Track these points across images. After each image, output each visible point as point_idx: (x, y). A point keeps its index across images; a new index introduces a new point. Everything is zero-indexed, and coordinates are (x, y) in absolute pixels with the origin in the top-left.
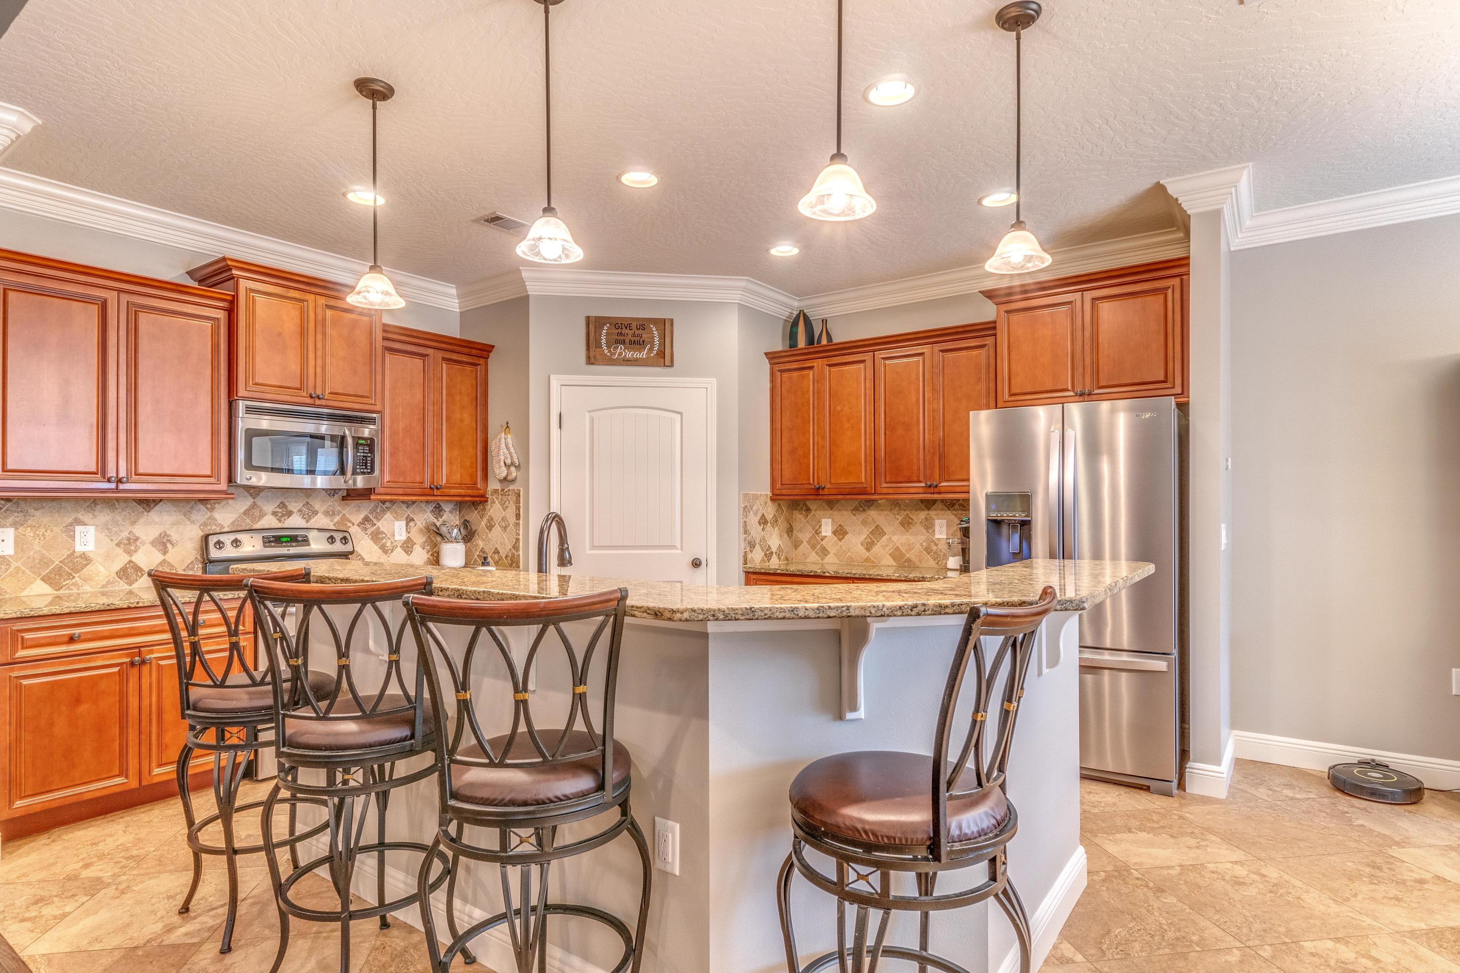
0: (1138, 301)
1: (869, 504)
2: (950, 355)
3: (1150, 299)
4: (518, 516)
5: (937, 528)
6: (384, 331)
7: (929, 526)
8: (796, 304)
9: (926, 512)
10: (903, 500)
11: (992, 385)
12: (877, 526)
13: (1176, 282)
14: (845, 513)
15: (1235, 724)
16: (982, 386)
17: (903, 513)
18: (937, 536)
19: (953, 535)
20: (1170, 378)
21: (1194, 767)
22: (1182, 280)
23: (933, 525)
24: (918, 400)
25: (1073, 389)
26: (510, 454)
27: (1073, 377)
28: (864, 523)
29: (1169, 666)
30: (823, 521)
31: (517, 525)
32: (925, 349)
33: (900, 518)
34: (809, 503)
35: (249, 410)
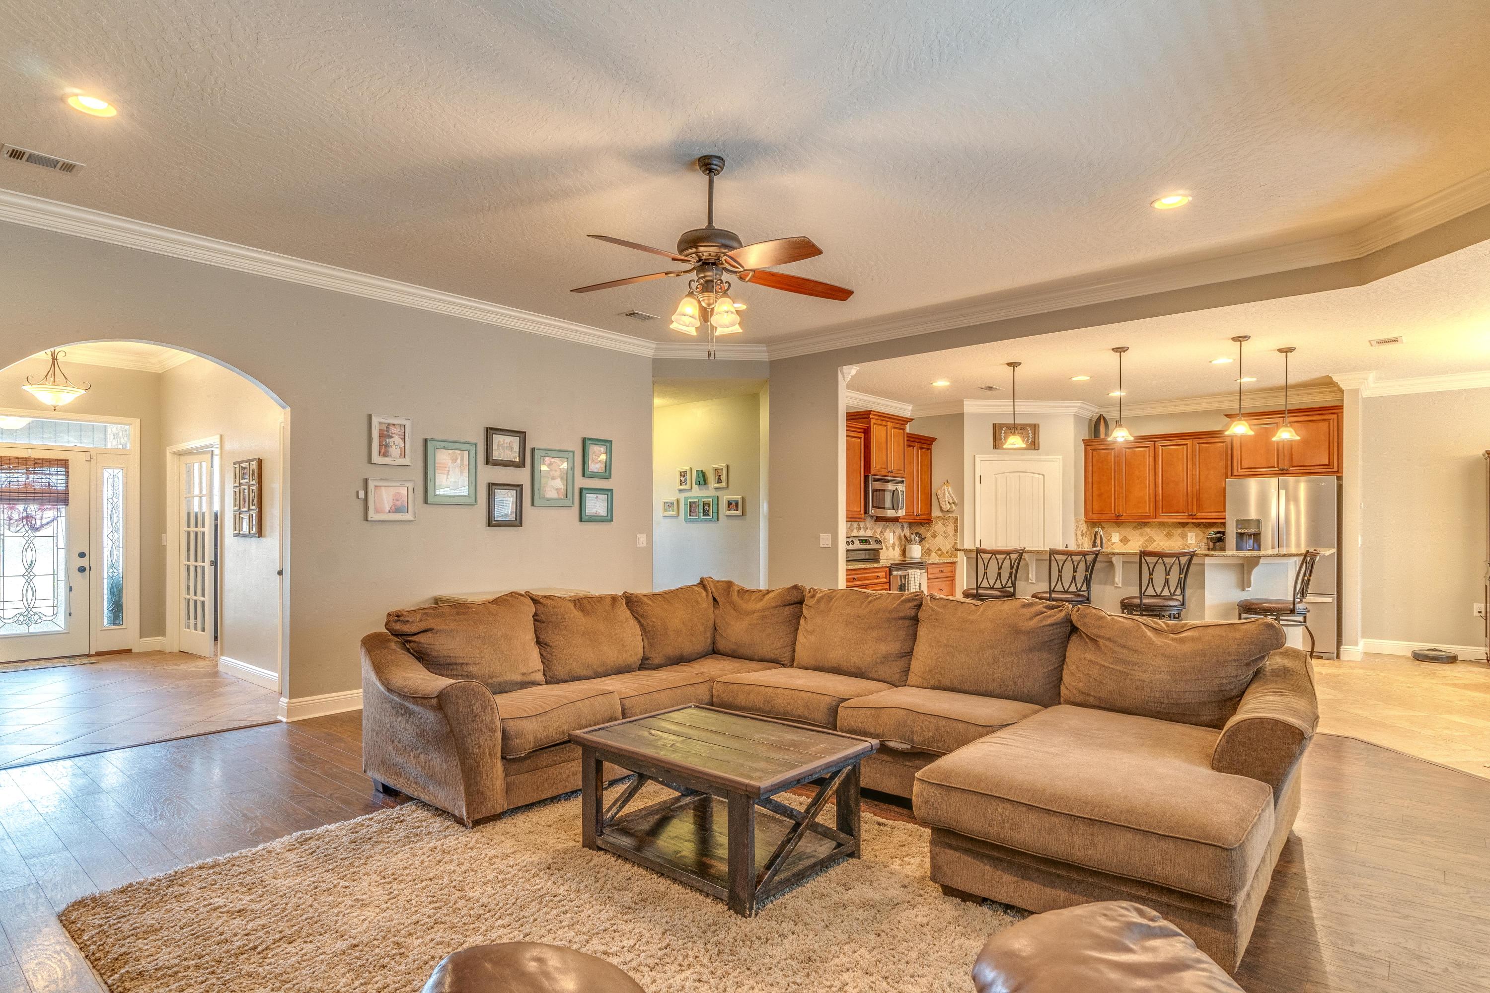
0: (1314, 425)
1: (1145, 524)
2: (1203, 446)
3: (1320, 424)
4: (956, 531)
5: (1189, 538)
6: (908, 437)
7: (1184, 536)
8: (1097, 410)
9: (1182, 529)
10: (1168, 522)
11: (1229, 463)
12: (1150, 537)
13: (1335, 416)
14: (1128, 529)
15: (1363, 636)
16: (1222, 463)
17: (1167, 530)
18: (1189, 542)
19: (1200, 541)
20: (1331, 464)
21: (1343, 648)
22: (1338, 416)
23: (1187, 536)
24: (1183, 469)
25: (1278, 467)
26: (952, 497)
27: (1278, 461)
28: (1141, 535)
29: (1333, 600)
30: (1113, 534)
31: (955, 535)
32: (1189, 442)
33: (1165, 533)
34: (1103, 524)
35: (875, 480)
